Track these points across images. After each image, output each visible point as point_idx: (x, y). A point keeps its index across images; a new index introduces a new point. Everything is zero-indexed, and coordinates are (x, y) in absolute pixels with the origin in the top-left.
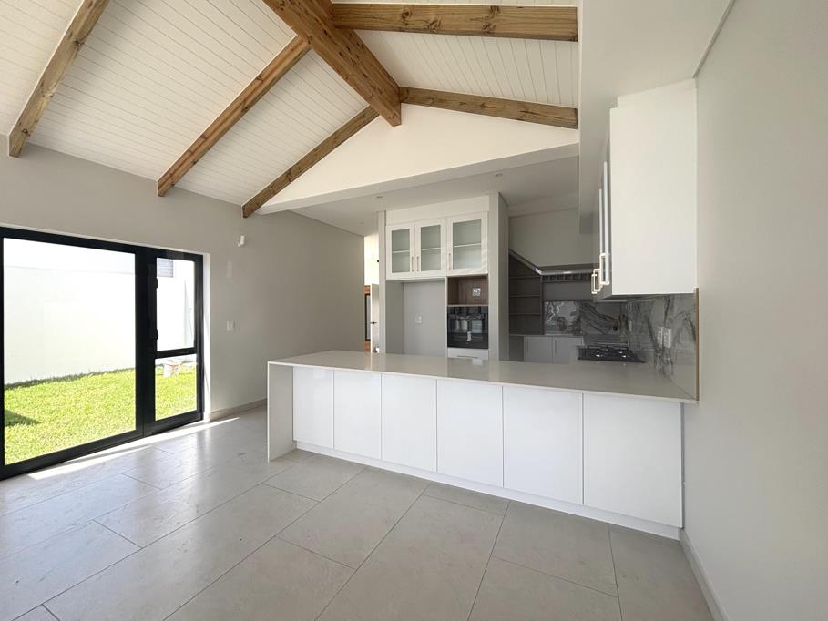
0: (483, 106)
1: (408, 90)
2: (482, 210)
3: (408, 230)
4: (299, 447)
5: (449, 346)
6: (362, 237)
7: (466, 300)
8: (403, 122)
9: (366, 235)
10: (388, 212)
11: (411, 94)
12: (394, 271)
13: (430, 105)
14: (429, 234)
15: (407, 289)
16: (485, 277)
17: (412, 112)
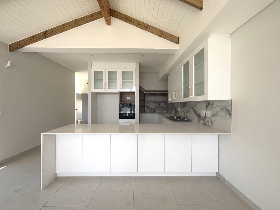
0: (147, 27)
1: (115, 11)
2: (132, 67)
3: (102, 72)
4: (58, 176)
5: (120, 118)
6: (74, 72)
7: (125, 101)
8: (112, 25)
9: (76, 72)
10: (92, 63)
11: (116, 14)
12: (95, 88)
13: (125, 21)
14: (112, 74)
15: (99, 96)
16: (134, 93)
17: (116, 22)
